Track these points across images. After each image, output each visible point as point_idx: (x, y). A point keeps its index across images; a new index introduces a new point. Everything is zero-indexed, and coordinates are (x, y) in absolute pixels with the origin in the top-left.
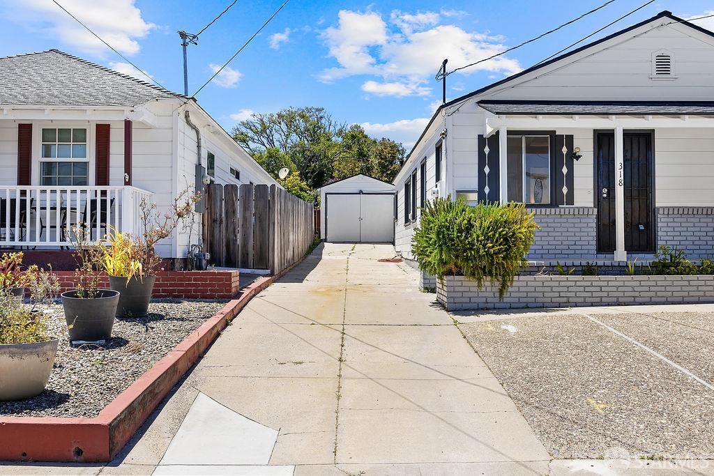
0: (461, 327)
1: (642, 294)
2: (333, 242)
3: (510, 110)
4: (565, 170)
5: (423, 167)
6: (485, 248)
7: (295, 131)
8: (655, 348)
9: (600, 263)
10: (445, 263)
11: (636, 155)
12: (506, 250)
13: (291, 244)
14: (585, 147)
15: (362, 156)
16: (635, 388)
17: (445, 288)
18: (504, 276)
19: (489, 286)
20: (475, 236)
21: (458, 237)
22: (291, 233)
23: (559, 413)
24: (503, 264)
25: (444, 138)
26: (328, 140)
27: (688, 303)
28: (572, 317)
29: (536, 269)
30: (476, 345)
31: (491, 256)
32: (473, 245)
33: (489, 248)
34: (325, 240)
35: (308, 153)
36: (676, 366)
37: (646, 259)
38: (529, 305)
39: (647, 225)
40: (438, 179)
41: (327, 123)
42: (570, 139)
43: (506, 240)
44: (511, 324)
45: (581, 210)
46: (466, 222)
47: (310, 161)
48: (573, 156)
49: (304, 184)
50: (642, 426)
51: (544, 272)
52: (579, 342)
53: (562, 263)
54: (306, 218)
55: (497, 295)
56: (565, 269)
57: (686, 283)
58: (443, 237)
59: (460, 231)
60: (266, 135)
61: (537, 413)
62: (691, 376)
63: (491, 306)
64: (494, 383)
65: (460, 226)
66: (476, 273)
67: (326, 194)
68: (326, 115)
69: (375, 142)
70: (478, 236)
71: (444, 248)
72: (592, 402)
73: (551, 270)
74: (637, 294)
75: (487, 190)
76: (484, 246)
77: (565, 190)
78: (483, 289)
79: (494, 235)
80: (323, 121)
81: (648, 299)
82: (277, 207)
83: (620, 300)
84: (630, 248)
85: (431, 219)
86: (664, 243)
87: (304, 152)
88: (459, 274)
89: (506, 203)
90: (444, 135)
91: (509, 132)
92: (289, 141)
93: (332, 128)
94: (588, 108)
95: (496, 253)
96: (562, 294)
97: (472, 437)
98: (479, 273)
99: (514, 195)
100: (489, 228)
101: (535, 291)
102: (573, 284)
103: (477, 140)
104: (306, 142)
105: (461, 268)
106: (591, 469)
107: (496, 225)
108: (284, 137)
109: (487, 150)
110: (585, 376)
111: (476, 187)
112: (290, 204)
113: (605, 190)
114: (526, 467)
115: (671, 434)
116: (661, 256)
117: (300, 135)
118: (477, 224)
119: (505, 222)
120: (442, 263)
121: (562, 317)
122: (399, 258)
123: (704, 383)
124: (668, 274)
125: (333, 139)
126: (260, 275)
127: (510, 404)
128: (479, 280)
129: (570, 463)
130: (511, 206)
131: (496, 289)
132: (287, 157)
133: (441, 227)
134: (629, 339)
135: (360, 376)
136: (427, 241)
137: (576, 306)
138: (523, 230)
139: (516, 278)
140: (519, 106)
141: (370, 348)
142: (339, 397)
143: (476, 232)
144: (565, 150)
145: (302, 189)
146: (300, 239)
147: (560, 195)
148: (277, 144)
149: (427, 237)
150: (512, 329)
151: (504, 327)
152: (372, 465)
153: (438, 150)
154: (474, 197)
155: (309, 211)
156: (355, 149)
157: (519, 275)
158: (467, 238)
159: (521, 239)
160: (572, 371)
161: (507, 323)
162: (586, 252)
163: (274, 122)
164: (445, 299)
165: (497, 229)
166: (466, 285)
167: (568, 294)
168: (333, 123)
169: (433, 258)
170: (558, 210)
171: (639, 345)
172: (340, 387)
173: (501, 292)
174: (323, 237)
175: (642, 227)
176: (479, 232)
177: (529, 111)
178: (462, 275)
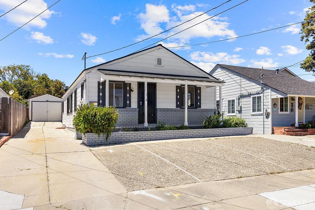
0: (93, 151)
1: (153, 137)
2: (35, 121)
3: (110, 73)
4: (128, 95)
5: (76, 92)
6: (101, 123)
7: (16, 74)
8: (157, 154)
9: (140, 127)
10: (86, 129)
11: (151, 91)
12: (109, 123)
13: (17, 122)
14: (135, 87)
15: (47, 86)
16: (152, 167)
17: (86, 138)
18: (108, 132)
19: (102, 136)
20: (97, 118)
21: (91, 119)
22: (17, 118)
23: (129, 177)
24: (107, 128)
25: (85, 82)
26: (32, 79)
27: (166, 139)
28: (131, 146)
29: (118, 130)
30: (99, 157)
31: (103, 125)
32: (97, 122)
33: (103, 123)
34: (32, 121)
35: (22, 84)
36: (164, 159)
37: (153, 126)
38: (116, 142)
39: (154, 115)
40: (82, 97)
41: (31, 72)
42: (130, 84)
43: (108, 120)
44: (111, 149)
45: (133, 109)
46: (94, 113)
47: (23, 87)
48: (131, 90)
49: (20, 97)
50: (154, 178)
51: (121, 131)
52: (134, 154)
53: (127, 127)
54: (23, 111)
55: (105, 139)
56: (128, 129)
57: (166, 133)
58: (86, 119)
59: (92, 117)
60: (2, 75)
61: (122, 178)
62: (168, 162)
63: (103, 143)
64: (107, 170)
65: (92, 115)
66: (98, 132)
67: (32, 102)
68: (31, 69)
69: (52, 81)
70: (99, 118)
71: (86, 123)
72: (139, 172)
73: (124, 130)
74: (151, 137)
75: (101, 102)
76: (101, 122)
77: (128, 102)
78: (100, 137)
79: (104, 118)
80: (30, 71)
81: (154, 139)
82: (12, 107)
83: (146, 139)
84: (149, 122)
85: (81, 112)
86: (159, 120)
87: (20, 83)
88: (91, 132)
89: (108, 107)
90: (85, 81)
91: (109, 81)
92: (13, 79)
93: (33, 74)
94: (136, 74)
95: (105, 124)
96: (127, 138)
97: (101, 189)
98: (98, 131)
99: (111, 103)
100: (102, 115)
101: (118, 138)
102: (131, 134)
103: (97, 83)
104: (21, 80)
105: (92, 130)
106: (140, 193)
107: (105, 114)
108: (11, 77)
109: (101, 87)
110: (137, 165)
111: (97, 100)
112: (17, 106)
113: (141, 103)
114: (119, 195)
115: (163, 179)
116: (158, 124)
117: (19, 76)
118: (98, 114)
119: (108, 113)
120: (85, 128)
121: (128, 146)
122: (64, 127)
123: (172, 163)
124: (160, 130)
125: (34, 79)
126: (4, 136)
127: (113, 176)
128: (99, 134)
129: (134, 192)
130: (111, 108)
131: (105, 137)
132: (13, 85)
133: (85, 115)
134: (149, 152)
135: (56, 172)
136: (79, 120)
137: (132, 142)
138: (115, 116)
139: (112, 133)
140: (113, 72)
141: (58, 161)
142: (48, 180)
143: (98, 117)
144: (128, 88)
145: (19, 99)
146: (21, 120)
147: (126, 104)
148: (7, 80)
149: (79, 119)
150: (111, 151)
151: (108, 150)
152: (65, 202)
153: (82, 86)
154: (96, 104)
155: (24, 109)
156: (44, 83)
157: (113, 132)
158: (94, 119)
159: (114, 119)
160: (132, 163)
161: (109, 149)
162: (135, 123)
163: (6, 70)
164: (86, 142)
165: (105, 116)
166: (93, 136)
167: (130, 138)
168: (34, 72)
169: (82, 126)
170: (126, 109)
171: (153, 154)
172: (48, 177)
173: (107, 138)
174: (30, 119)
175: (152, 115)
176: (99, 117)
177: (117, 74)
178: (92, 133)
